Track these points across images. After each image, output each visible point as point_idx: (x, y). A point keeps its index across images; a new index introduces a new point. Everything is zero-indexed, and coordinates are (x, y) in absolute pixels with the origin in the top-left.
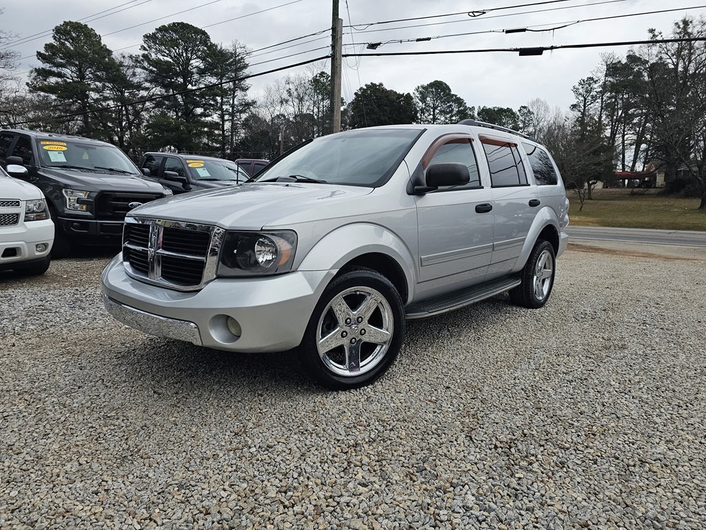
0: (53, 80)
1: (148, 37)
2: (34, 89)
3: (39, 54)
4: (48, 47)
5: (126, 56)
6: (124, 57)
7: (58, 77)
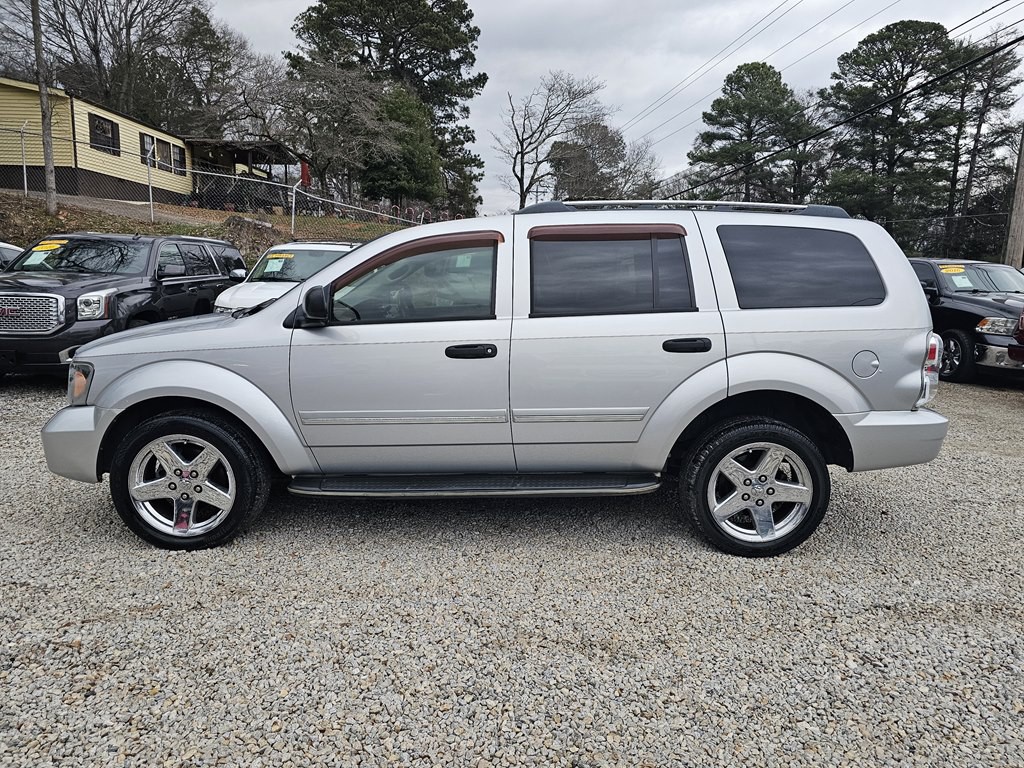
0: (718, 144)
1: (845, 58)
2: (695, 158)
3: (706, 116)
4: (717, 103)
5: (815, 93)
6: (811, 95)
7: (725, 139)
